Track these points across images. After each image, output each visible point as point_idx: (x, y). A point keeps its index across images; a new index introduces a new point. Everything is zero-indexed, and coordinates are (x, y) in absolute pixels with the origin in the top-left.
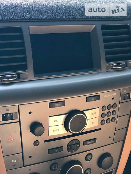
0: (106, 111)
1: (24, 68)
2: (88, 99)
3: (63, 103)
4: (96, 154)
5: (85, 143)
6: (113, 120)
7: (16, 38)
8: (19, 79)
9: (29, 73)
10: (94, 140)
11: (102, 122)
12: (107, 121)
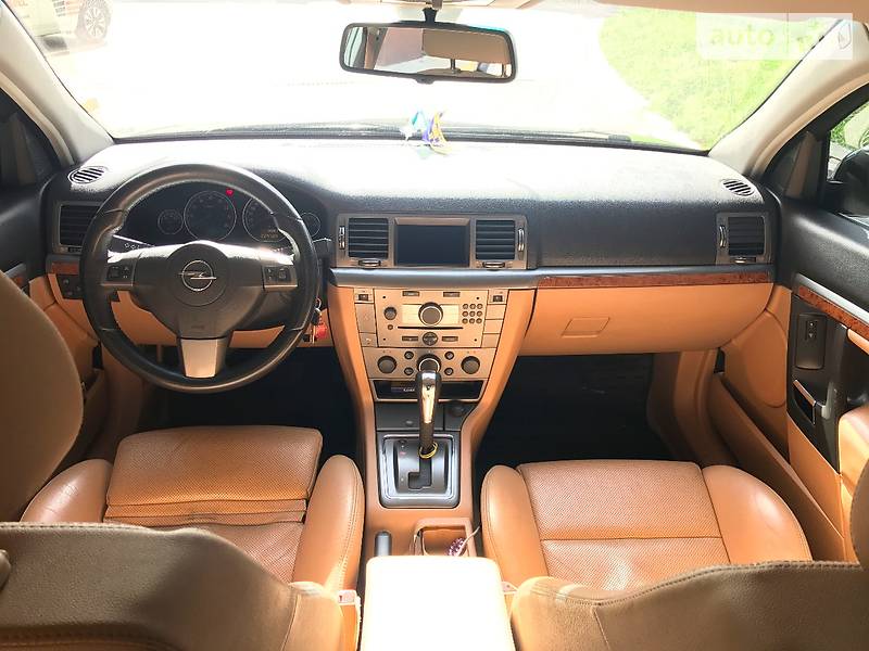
0: (469, 310)
1: (386, 256)
2: (445, 294)
3: (418, 294)
4: (460, 355)
5: (444, 338)
6: (479, 321)
7: (381, 227)
8: (379, 266)
9: (389, 262)
10: (456, 338)
11: (464, 321)
12: (472, 321)
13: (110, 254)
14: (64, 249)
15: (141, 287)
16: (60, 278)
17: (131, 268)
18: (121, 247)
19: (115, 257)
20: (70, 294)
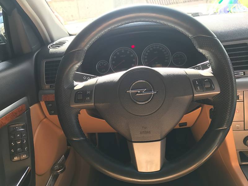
13: (75, 83)
14: (47, 86)
15: (100, 105)
16: (47, 103)
17: (92, 91)
18: (81, 80)
19: (79, 85)
20: (53, 112)
